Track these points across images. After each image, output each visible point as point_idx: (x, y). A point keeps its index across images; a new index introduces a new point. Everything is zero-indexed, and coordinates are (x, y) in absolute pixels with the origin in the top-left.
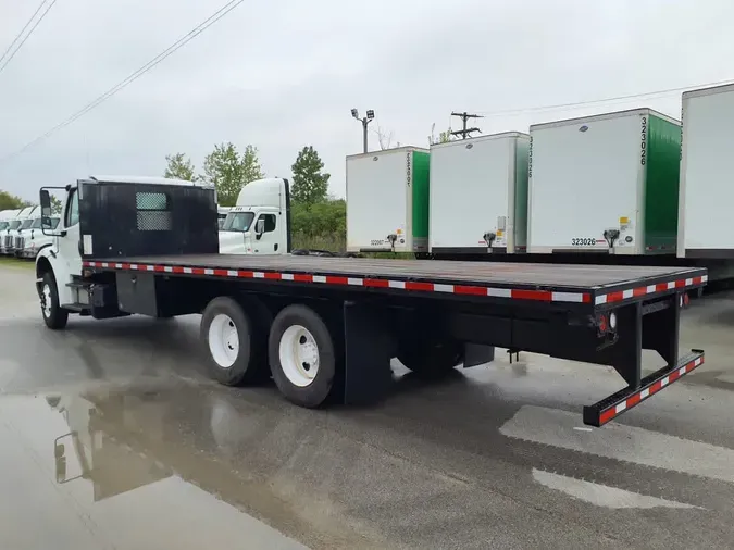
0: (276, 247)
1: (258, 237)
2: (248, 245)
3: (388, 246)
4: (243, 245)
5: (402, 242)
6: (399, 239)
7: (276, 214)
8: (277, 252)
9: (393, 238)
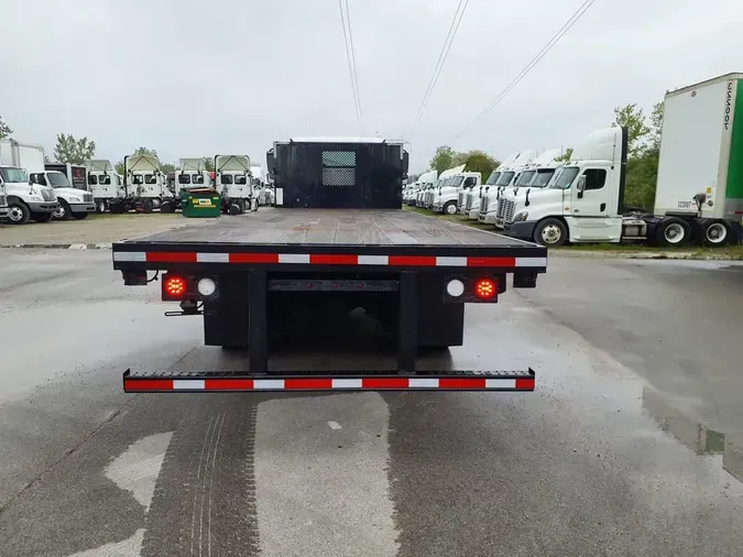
0: (603, 207)
1: (580, 196)
2: (567, 203)
3: (693, 209)
4: (559, 204)
5: (710, 204)
6: (707, 200)
7: (608, 169)
8: (604, 213)
9: (701, 199)
